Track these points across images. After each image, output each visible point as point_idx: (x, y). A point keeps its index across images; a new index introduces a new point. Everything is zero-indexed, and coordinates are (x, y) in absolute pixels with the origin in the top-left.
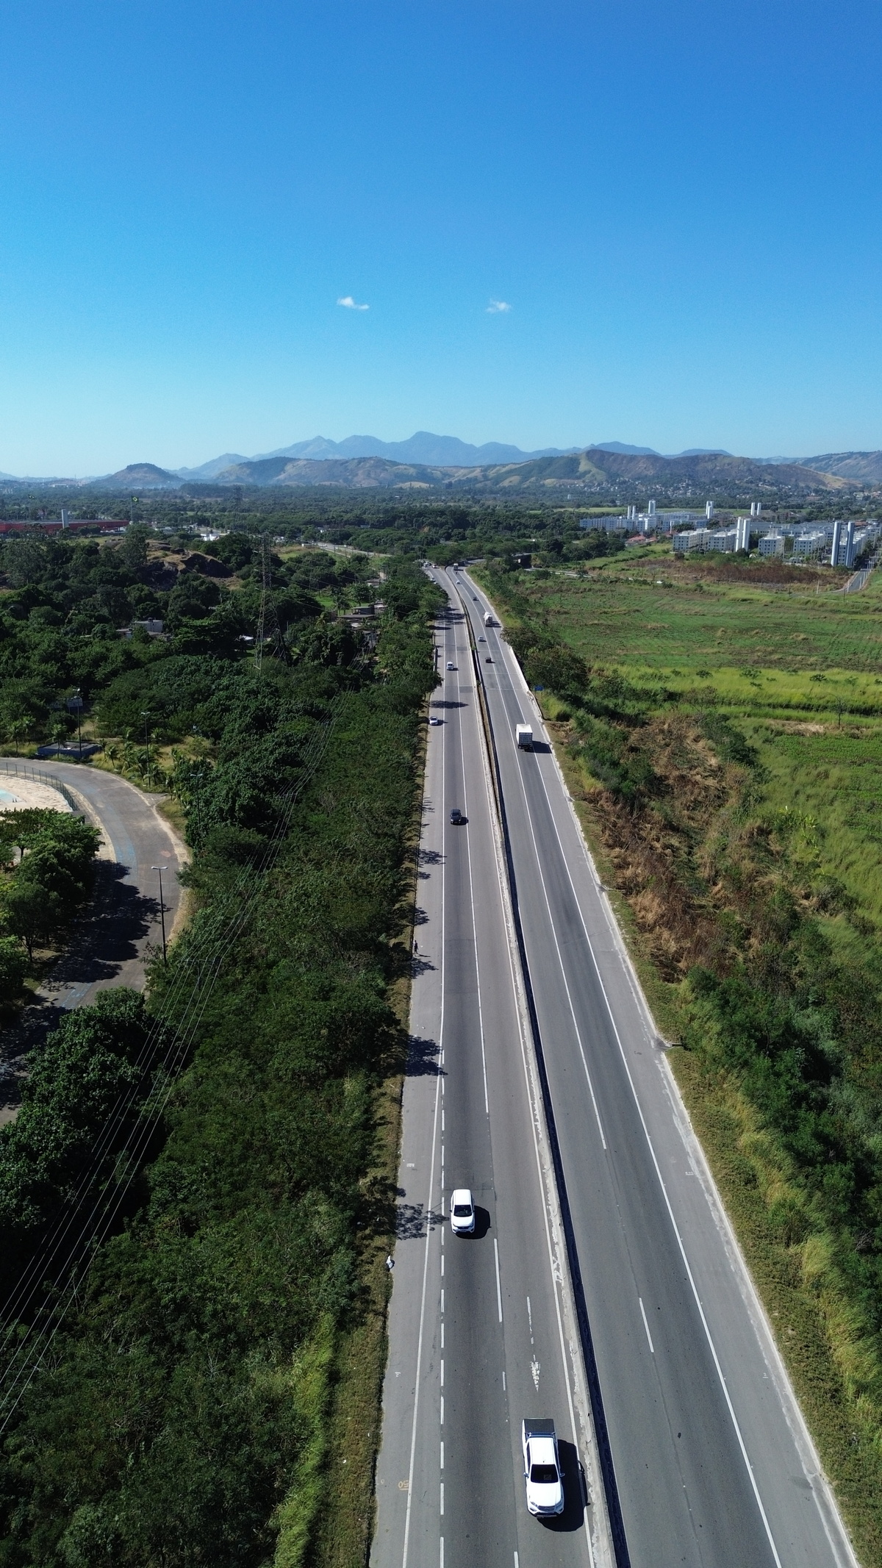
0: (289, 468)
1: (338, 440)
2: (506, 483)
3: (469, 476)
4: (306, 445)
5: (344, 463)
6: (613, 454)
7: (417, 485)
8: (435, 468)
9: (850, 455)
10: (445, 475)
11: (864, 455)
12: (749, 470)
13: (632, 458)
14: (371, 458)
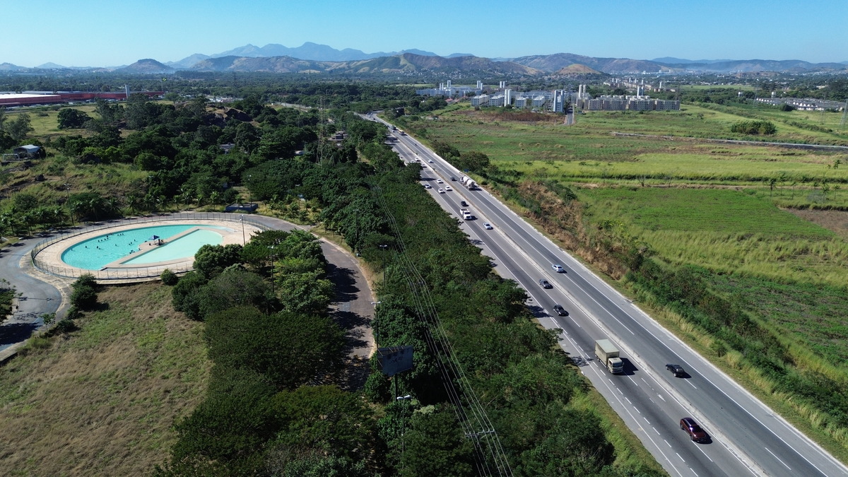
0: (236, 62)
1: (260, 46)
2: (361, 71)
3: (340, 67)
4: (242, 49)
5: (268, 59)
6: (418, 56)
7: (312, 71)
8: (320, 62)
9: (536, 57)
10: (327, 66)
11: (543, 57)
12: (488, 64)
13: (428, 58)
14: (283, 57)
